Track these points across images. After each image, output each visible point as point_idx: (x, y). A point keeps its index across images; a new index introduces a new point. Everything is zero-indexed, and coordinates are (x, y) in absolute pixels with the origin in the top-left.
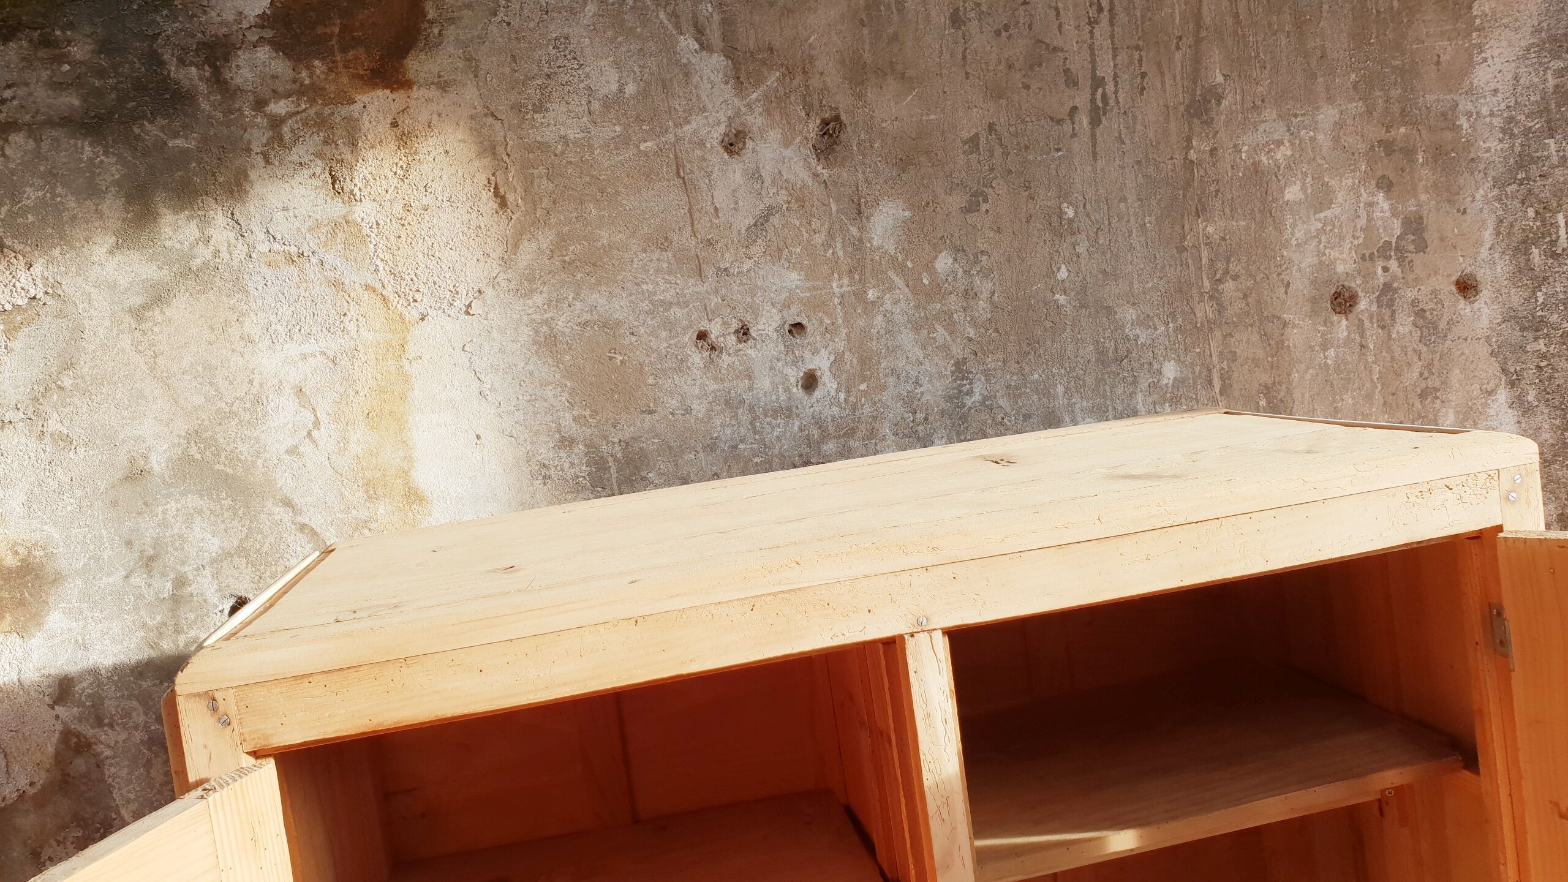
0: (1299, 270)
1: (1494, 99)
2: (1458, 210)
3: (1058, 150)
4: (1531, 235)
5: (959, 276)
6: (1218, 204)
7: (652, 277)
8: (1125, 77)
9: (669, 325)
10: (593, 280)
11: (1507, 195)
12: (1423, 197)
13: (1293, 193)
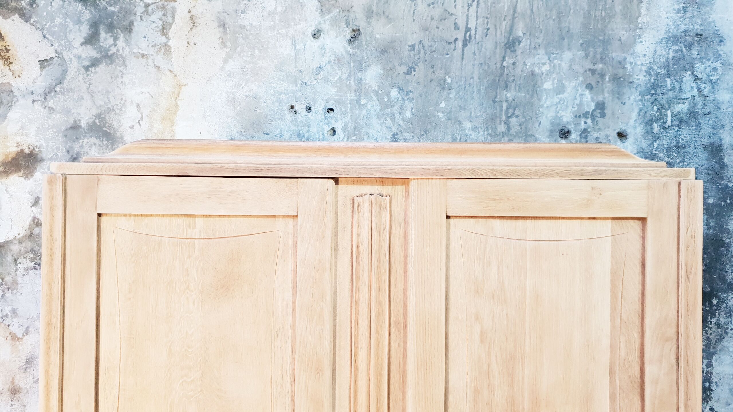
0: (546, 117)
1: (644, 59)
2: (622, 103)
3: (447, 54)
4: (654, 118)
5: (400, 99)
6: (513, 85)
7: (276, 82)
8: (480, 29)
9: (280, 101)
10: (253, 80)
11: (645, 100)
12: (606, 95)
13: (548, 85)
